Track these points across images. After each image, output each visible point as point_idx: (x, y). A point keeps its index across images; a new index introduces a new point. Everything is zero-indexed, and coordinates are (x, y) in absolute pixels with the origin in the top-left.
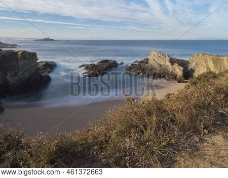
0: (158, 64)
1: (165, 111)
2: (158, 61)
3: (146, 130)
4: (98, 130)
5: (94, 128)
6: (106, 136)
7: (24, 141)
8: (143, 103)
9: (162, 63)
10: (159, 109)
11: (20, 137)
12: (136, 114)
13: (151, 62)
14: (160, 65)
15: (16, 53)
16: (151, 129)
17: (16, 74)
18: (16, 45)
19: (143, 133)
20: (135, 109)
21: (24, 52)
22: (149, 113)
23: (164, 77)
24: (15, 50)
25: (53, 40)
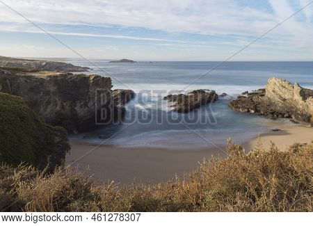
0: (280, 97)
1: (291, 170)
2: (281, 93)
3: (259, 196)
4: (186, 186)
5: (182, 184)
6: (198, 197)
7: (93, 190)
8: (256, 155)
9: (287, 96)
10: (281, 166)
11: (89, 185)
12: (244, 170)
13: (269, 94)
14: (284, 100)
15: (87, 78)
16: (268, 195)
17: (86, 105)
18: (89, 68)
19: (254, 200)
20: (243, 163)
21: (97, 77)
22: (265, 171)
23: (289, 117)
24: (87, 74)
25: (132, 62)
